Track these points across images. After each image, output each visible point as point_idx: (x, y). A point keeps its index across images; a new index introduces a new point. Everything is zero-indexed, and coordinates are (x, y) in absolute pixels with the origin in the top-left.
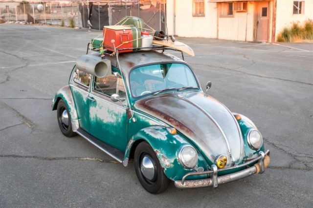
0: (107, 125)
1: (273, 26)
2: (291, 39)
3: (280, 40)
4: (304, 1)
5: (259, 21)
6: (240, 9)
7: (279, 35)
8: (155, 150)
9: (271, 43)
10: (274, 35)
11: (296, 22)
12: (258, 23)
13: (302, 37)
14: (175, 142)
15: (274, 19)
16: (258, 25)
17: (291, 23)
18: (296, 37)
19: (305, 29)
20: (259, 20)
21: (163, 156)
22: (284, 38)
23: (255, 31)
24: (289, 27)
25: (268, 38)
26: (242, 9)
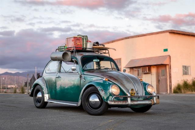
0: (67, 89)
1: (170, 82)
2: (183, 91)
3: (175, 92)
4: (190, 66)
5: (160, 80)
6: (146, 72)
7: (174, 88)
8: (97, 87)
9: (169, 94)
10: (171, 88)
11: (186, 80)
12: (159, 81)
13: (191, 90)
14: (107, 83)
15: (170, 77)
16: (160, 82)
17: (182, 80)
18: (186, 90)
19: (192, 84)
20: (159, 78)
21: (101, 89)
22: (178, 91)
23: (158, 86)
24: (181, 83)
25: (167, 90)
26: (148, 72)
